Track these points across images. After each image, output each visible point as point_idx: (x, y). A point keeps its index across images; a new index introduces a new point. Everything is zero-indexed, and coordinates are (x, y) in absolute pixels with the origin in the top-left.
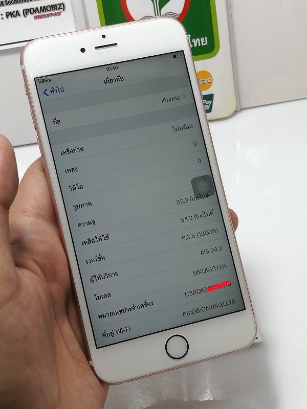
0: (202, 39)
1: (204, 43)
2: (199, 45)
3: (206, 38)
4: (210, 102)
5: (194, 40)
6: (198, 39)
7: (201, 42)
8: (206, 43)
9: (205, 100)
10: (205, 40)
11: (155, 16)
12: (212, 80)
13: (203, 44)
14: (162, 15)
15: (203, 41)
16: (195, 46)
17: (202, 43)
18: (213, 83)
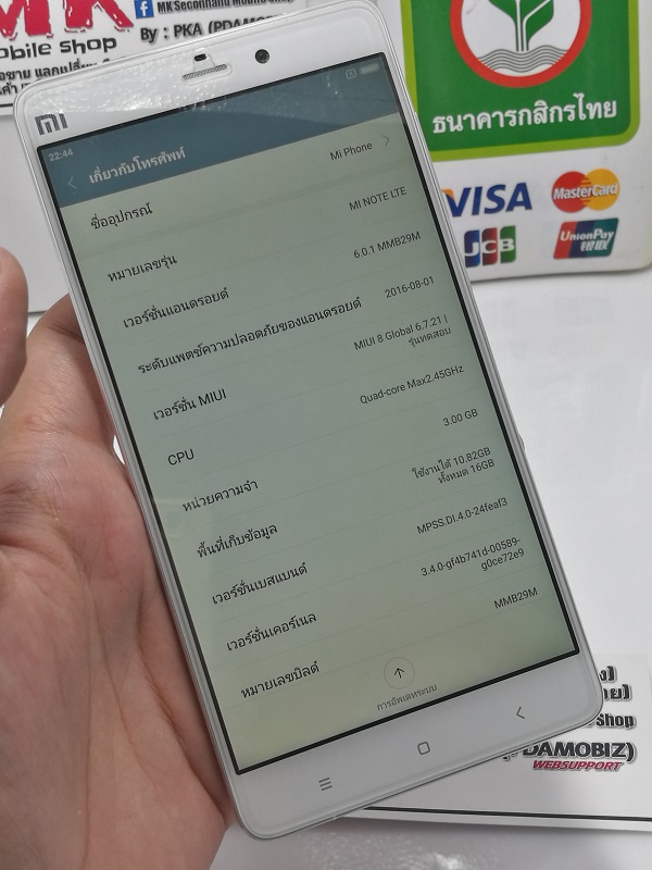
0: (607, 105)
1: (610, 112)
2: (600, 116)
3: (614, 103)
4: (611, 235)
5: (589, 106)
6: (598, 104)
7: (603, 110)
8: (614, 114)
9: (601, 231)
10: (611, 107)
11: (518, 50)
12: (618, 191)
13: (606, 116)
14: (531, 48)
15: (607, 109)
16: (592, 116)
17: (606, 113)
18: (620, 197)
